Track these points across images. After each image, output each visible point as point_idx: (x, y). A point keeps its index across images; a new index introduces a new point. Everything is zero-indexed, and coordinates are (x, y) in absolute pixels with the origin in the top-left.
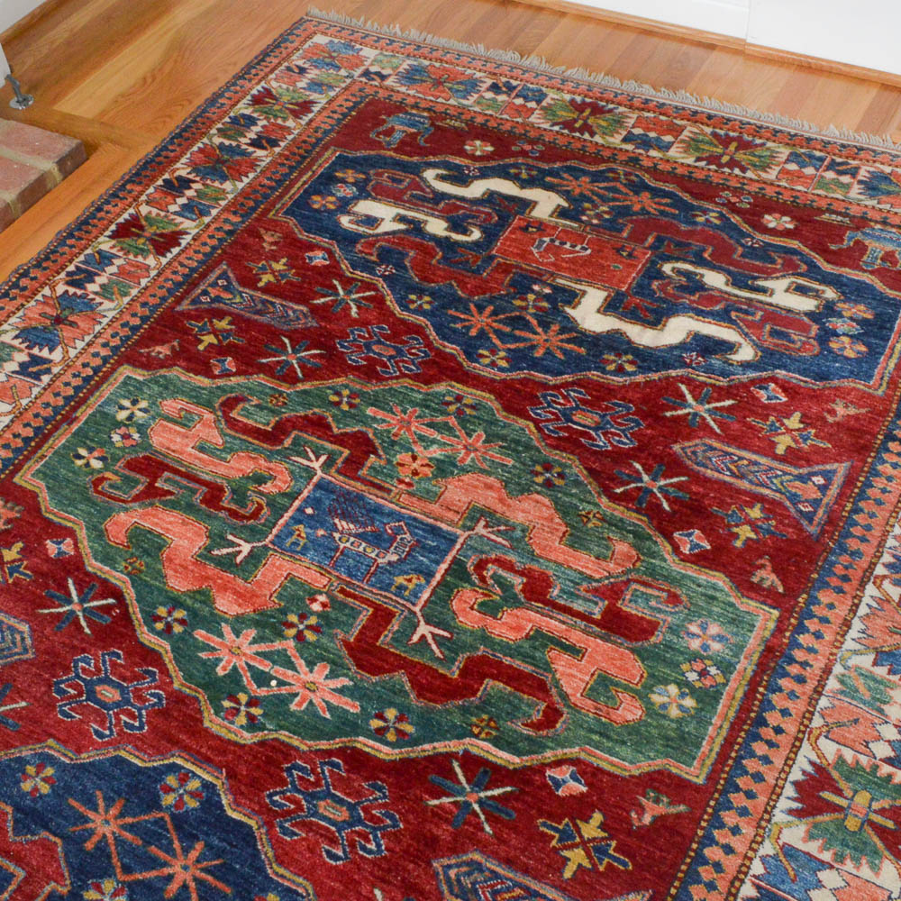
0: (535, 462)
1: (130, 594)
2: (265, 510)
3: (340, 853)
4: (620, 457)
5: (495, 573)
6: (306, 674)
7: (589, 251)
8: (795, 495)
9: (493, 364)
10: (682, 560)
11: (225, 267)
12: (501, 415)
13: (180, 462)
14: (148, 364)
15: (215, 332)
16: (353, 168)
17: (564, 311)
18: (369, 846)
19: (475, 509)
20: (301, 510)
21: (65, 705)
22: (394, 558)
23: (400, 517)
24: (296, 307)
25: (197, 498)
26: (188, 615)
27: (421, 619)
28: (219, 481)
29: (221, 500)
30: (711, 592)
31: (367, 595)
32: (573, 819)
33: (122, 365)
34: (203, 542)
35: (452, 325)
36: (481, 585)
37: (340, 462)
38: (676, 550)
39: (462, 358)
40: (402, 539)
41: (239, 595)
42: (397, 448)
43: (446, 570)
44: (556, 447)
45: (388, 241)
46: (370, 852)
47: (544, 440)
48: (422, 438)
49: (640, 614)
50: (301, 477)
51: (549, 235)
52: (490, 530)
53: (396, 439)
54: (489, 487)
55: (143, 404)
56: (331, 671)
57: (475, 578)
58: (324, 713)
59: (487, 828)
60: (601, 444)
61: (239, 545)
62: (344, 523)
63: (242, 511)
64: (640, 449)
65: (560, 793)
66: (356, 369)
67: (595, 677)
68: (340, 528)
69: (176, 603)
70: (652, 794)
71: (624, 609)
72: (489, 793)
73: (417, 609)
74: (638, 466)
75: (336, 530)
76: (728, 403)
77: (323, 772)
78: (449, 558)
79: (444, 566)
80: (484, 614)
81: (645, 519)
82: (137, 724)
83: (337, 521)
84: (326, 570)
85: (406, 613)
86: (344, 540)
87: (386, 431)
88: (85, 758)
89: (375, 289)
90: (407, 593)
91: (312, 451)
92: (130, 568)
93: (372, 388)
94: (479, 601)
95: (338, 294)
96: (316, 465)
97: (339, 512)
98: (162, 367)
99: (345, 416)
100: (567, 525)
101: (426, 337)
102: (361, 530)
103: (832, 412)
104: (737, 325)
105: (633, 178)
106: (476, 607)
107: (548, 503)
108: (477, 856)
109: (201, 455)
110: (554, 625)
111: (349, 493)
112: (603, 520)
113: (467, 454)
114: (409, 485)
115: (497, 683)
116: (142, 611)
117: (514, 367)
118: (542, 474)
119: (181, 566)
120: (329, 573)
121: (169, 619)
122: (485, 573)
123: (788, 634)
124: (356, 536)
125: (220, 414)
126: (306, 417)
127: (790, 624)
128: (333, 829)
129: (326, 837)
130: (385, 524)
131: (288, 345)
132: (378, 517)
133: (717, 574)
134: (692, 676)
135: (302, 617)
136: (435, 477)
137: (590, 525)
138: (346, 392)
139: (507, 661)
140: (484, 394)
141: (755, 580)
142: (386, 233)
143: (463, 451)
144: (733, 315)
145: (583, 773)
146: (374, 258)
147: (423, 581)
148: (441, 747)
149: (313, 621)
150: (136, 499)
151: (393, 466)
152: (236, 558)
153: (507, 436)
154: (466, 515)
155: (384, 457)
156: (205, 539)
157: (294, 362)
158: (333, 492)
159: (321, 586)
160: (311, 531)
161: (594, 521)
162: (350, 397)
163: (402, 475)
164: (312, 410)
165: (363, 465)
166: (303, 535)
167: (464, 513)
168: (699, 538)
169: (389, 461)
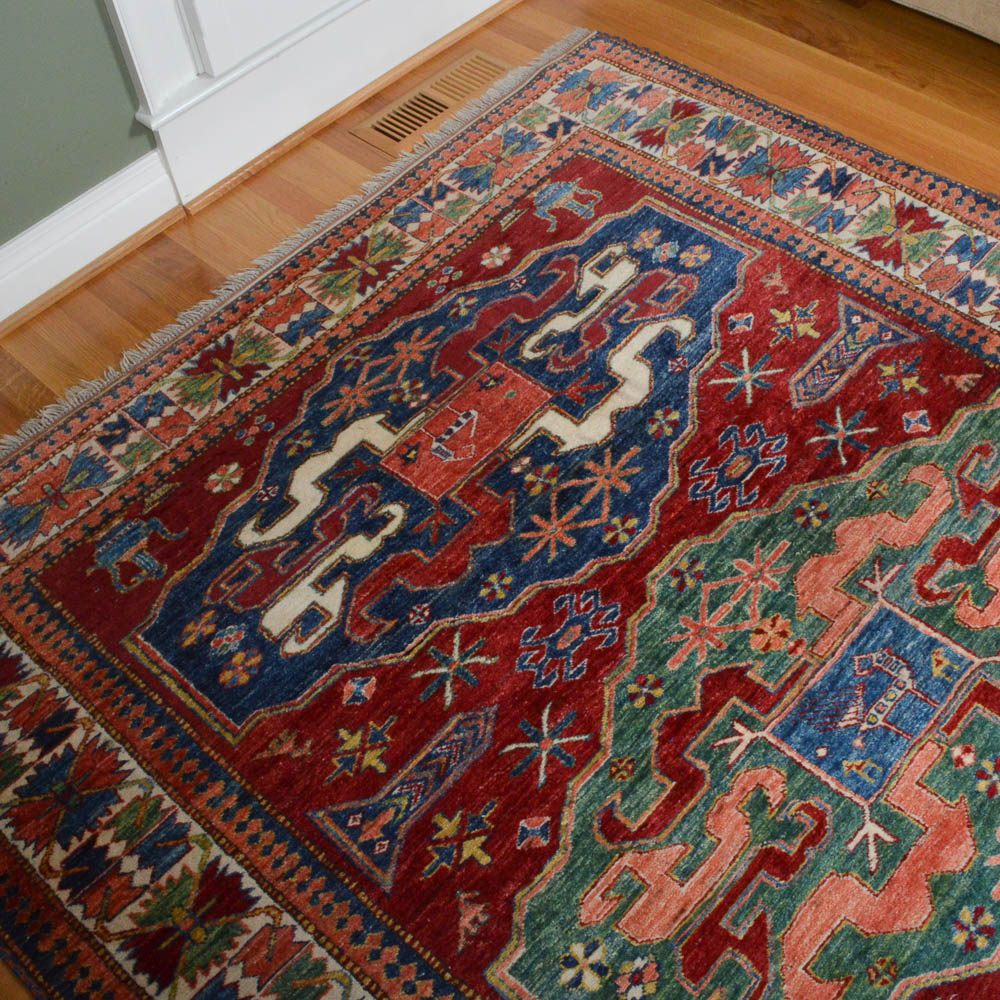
0: (791, 520)
1: (929, 979)
2: (812, 802)
4: (798, 451)
5: (938, 584)
7: (474, 413)
8: (871, 339)
9: (631, 532)
10: (939, 433)
11: (321, 814)
12: (713, 538)
13: (704, 903)
14: (494, 939)
15: (460, 839)
16: (185, 622)
17: (567, 454)
19: (848, 586)
20: (819, 762)
22: (905, 672)
23: (847, 659)
24: (449, 728)
25: (776, 883)
26: (969, 904)
27: (990, 659)
28: (750, 854)
29: (786, 855)
30: (977, 423)
31: (956, 705)
33: (484, 978)
34: (853, 881)
35: (549, 561)
36: (951, 598)
37: (747, 709)
38: (924, 435)
39: (610, 560)
40: (879, 662)
41: (945, 841)
42: (740, 647)
43: (928, 625)
44: (774, 500)
45: (362, 604)
47: (760, 507)
48: (732, 618)
50: (765, 755)
51: (430, 441)
52: (878, 578)
53: (726, 646)
54: (817, 568)
55: (578, 950)
57: (942, 602)
60: (778, 462)
61: (866, 836)
62: (847, 717)
63: (810, 829)
64: (792, 433)
66: (593, 672)
68: (855, 721)
69: (951, 919)
71: (992, 488)
73: (978, 661)
74: (815, 439)
75: (856, 727)
76: (745, 353)
78: (912, 621)
79: (922, 627)
80: (989, 602)
81: (884, 449)
83: (841, 724)
84: (916, 744)
85: (982, 671)
86: (871, 719)
87: (709, 654)
89: (453, 630)
90: (956, 667)
91: (723, 738)
92: (887, 977)
93: (633, 658)
94: (971, 603)
95: (445, 676)
96: (748, 736)
97: (828, 720)
98: (509, 917)
99: (673, 695)
100: (882, 511)
101: (563, 589)
102: (860, 701)
103: (775, 289)
104: (638, 322)
105: (364, 350)
106: (980, 608)
107: (850, 521)
109: (698, 875)
111: (802, 705)
112: (880, 482)
113: (766, 580)
114: (799, 643)
116: (957, 964)
117: (643, 514)
118: (809, 519)
119: (890, 909)
120: (920, 740)
121: (973, 929)
122: (936, 593)
124: (867, 706)
125: (628, 844)
126: (662, 740)
130: (855, 675)
131: (522, 745)
132: (844, 681)
133: (957, 413)
135: (982, 775)
136: (792, 616)
137: (885, 493)
138: (633, 688)
140: (675, 549)
141: (966, 390)
142: (345, 603)
143: (760, 583)
144: (623, 320)
146: (390, 625)
147: (941, 650)
149: (987, 765)
150: (762, 966)
151: (767, 655)
152: (886, 842)
153: (746, 539)
154: (855, 596)
155: (751, 662)
156: (850, 877)
157: (556, 741)
158: (797, 723)
159: (939, 751)
160: (855, 753)
161: (880, 489)
162: (643, 685)
163: (784, 648)
164: (650, 731)
165: (759, 686)
166: (859, 762)
167: (850, 597)
168: (913, 416)
169: (758, 658)
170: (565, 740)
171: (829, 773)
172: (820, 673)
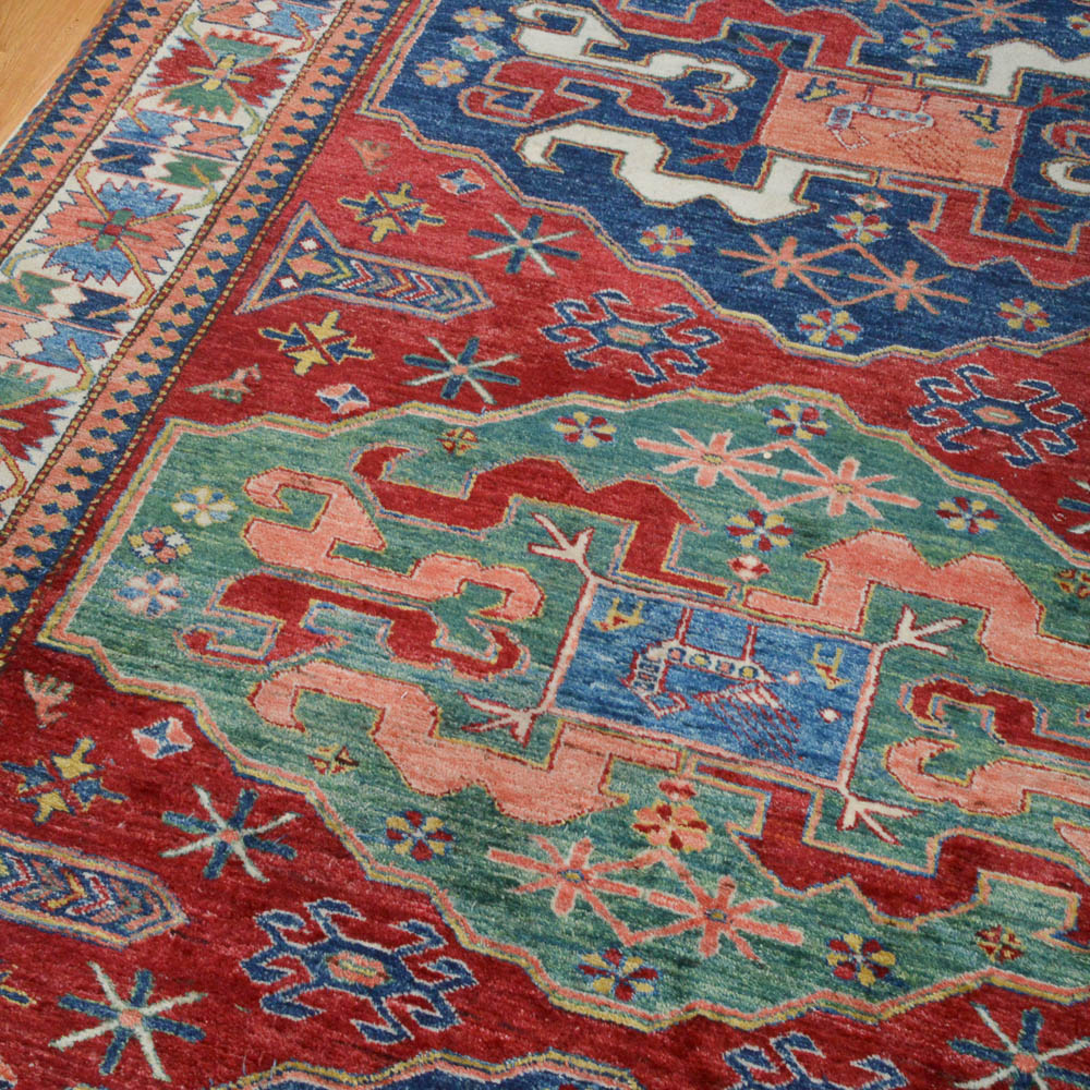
0: (444, 859)
1: (1054, 543)
2: (908, 706)
3: (605, 299)
4: (286, 889)
5: (484, 648)
6: (726, 471)
10: (180, 704)
12: (525, 957)
18: (573, 309)
19: (537, 754)
20: (846, 714)
21: (1047, 396)
22: (653, 653)
23: (667, 724)
25: (1041, 712)
26: (943, 525)
27: (584, 568)
28: (1021, 752)
29: (998, 715)
30: (141, 660)
31: (677, 589)
32: (331, 364)
34: (986, 638)
36: (502, 629)
37: (814, 819)
38: (189, 724)
40: (651, 687)
41: (877, 561)
42: (716, 860)
43: (562, 645)
44: (412, 894)
46: (571, 304)
47: (433, 910)
48: (671, 885)
49: (249, 613)
50: (872, 778)
52: (504, 721)
53: (722, 878)
54: (523, 800)
56: (691, 478)
57: (514, 638)
58: (683, 434)
59: (435, 343)
60: (324, 912)
61: (919, 638)
62: (760, 701)
63: (948, 699)
64: (251, 908)
65: (350, 387)
67: (314, 522)
68: (762, 691)
69: (971, 537)
70: (234, 398)
71: (273, 618)
72: (438, 377)
73: (593, 581)
75: (769, 687)
77: (658, 370)
78: (563, 665)
79: (568, 651)
80: (487, 585)
81: (239, 769)
82: (933, 387)
83: (774, 704)
84: (759, 618)
85: (609, 573)
86: (748, 673)
87: (749, 895)
88: (977, 345)
90: (617, 601)
91: (876, 833)
92: (1079, 578)
94: (500, 605)
97: (777, 721)
99: (846, 920)
100: (374, 744)
102: (727, 694)
106: (504, 595)
107: (411, 780)
108: (442, 317)
110: (378, 583)
111: (771, 755)
112: (314, 759)
113: (576, 864)
114: (671, 788)
115: (451, 496)
116: (1018, 522)
118: (430, 836)
119: (997, 594)
120: (751, 615)
121: (968, 516)
122: (500, 648)
123: (30, 611)
124: (730, 683)
126: (925, 909)
127: (22, 626)
128: (622, 319)
129: (628, 310)
130: (687, 708)
132: (704, 719)
133: (125, 689)
134: (175, 539)
135: (764, 544)
136: (626, 810)
137: (335, 748)
138: (866, 977)
139: (442, 527)
140: (576, 1009)
141: (67, 688)
143: (586, 867)
145: (322, 408)
147: (597, 623)
148: (511, 414)
149: (747, 542)
151: (710, 822)
152: (915, 617)
153: (511, 911)
154: (553, 741)
155: (735, 838)
156: (984, 641)
157: (1013, 1049)
158: (802, 755)
159: (755, 593)
160: (810, 679)
161: (329, 756)
162: (852, 966)
163: (688, 803)
164: (919, 928)
165: (768, 816)
166: (821, 672)
167: (557, 745)
168: (151, 747)
169: (721, 831)
170: (1004, 1038)
171: (855, 699)
172: (707, 749)
